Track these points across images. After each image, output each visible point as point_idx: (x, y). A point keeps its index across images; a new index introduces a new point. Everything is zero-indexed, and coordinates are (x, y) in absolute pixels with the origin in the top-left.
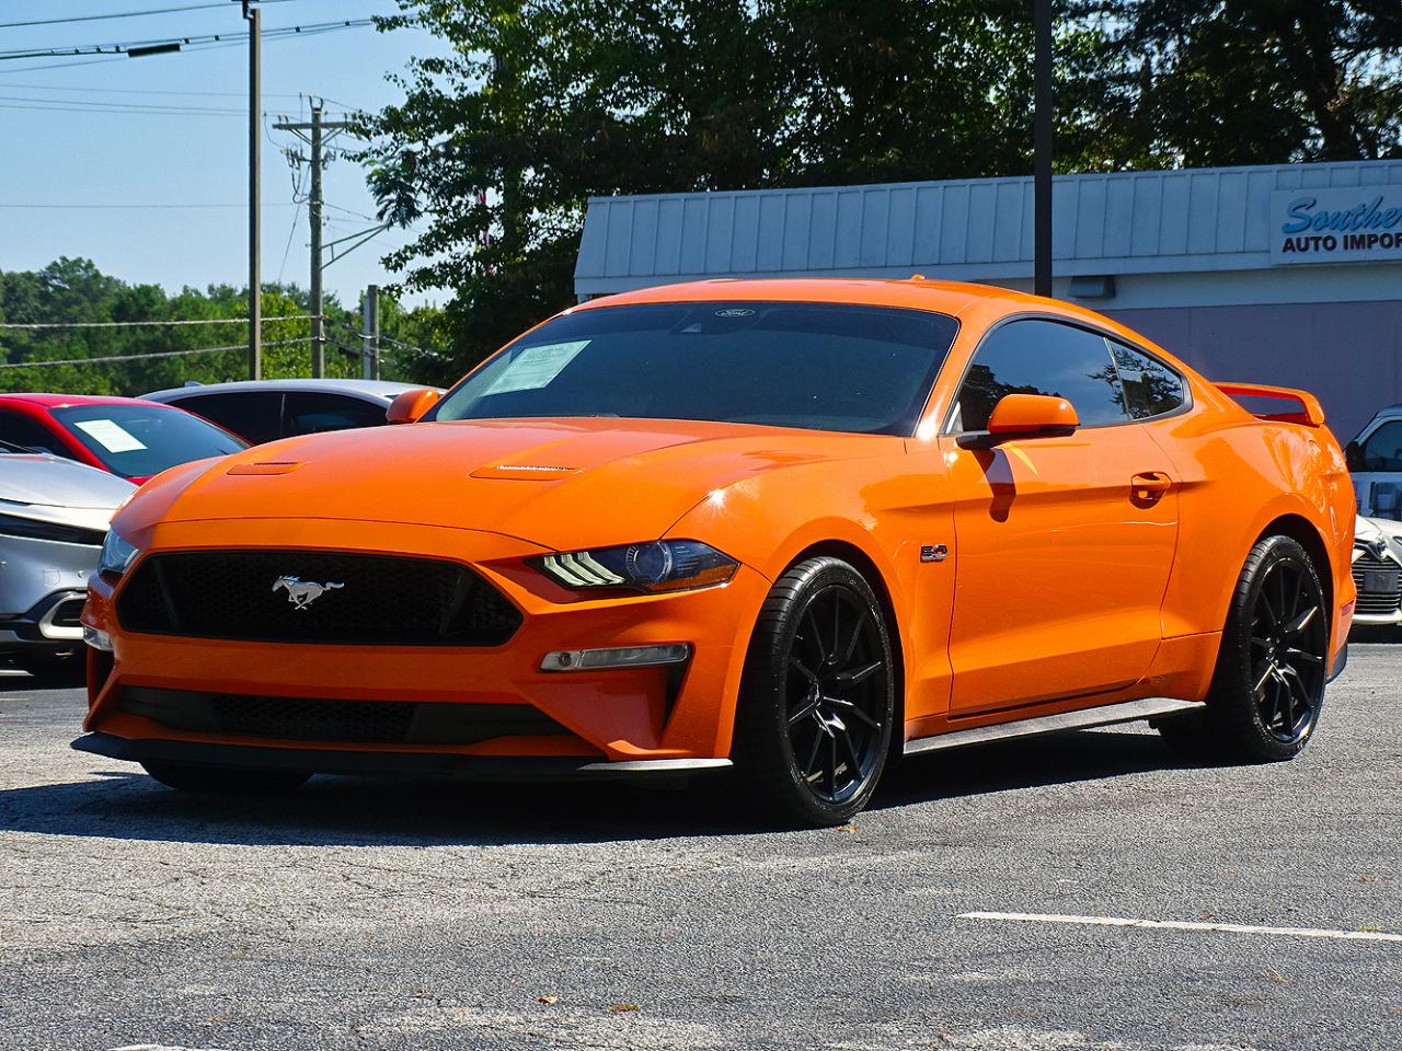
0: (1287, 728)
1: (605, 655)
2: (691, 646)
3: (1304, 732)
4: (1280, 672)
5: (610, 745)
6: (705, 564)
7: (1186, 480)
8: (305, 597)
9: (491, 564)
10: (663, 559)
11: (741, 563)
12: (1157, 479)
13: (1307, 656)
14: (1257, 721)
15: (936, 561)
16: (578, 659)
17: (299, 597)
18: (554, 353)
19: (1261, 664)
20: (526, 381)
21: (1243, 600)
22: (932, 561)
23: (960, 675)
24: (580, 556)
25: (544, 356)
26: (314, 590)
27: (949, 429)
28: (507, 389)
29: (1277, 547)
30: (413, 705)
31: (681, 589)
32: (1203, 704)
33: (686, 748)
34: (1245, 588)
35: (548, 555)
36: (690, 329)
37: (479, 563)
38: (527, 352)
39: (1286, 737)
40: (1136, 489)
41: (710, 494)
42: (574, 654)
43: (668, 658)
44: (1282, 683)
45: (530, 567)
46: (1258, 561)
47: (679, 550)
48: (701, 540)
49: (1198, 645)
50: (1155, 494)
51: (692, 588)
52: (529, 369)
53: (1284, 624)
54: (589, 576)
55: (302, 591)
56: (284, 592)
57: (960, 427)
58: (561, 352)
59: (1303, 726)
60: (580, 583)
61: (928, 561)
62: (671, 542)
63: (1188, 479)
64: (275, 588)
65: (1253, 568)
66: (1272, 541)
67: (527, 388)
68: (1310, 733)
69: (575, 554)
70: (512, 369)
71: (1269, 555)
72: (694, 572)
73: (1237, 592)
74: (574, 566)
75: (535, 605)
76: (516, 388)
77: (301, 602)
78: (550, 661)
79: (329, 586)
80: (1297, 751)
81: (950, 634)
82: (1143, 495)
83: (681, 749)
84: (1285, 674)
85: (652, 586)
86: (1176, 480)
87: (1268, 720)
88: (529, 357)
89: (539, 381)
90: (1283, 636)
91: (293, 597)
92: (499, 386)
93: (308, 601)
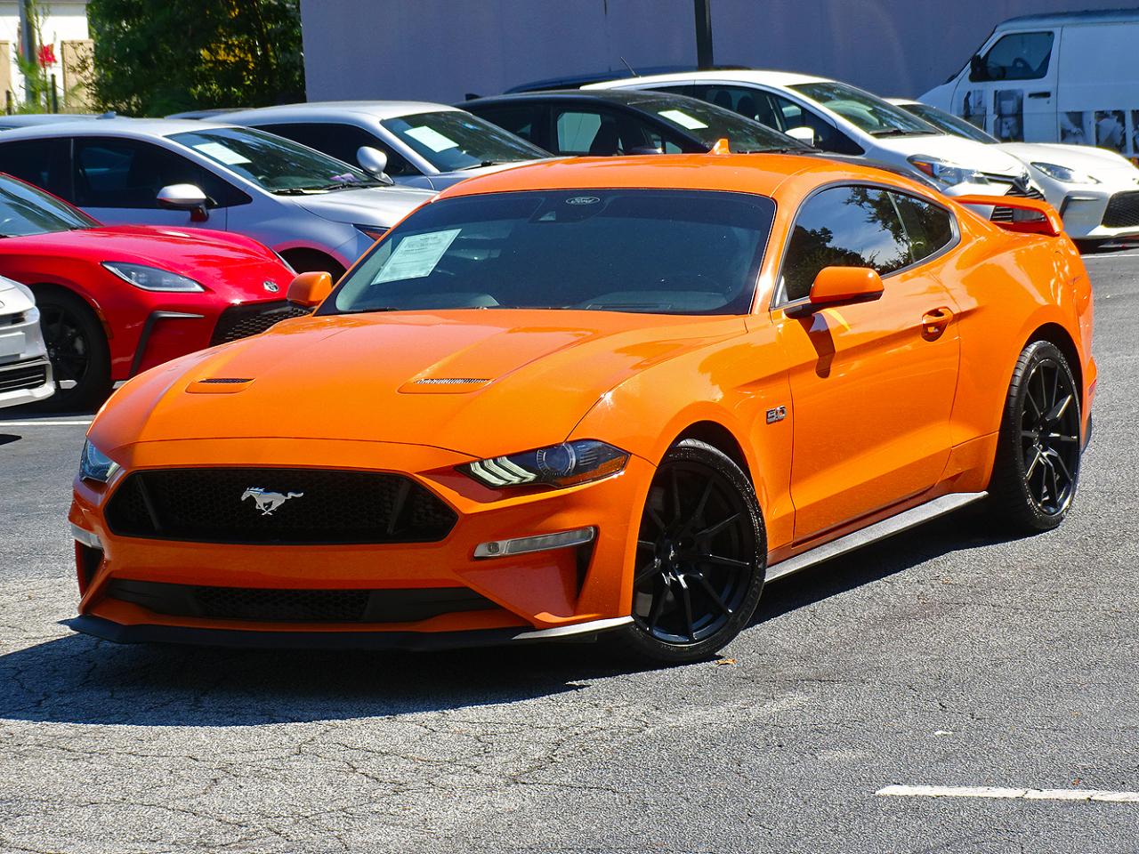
0: (1054, 503)
1: (526, 542)
2: (596, 528)
3: (1066, 504)
4: (1045, 454)
5: (535, 617)
6: (603, 458)
7: (963, 310)
8: (270, 504)
9: (427, 473)
10: (567, 456)
11: (631, 454)
12: (941, 314)
13: (1065, 438)
14: (1030, 501)
15: (779, 420)
16: (504, 547)
17: (265, 505)
18: (430, 241)
19: (1029, 452)
20: (411, 269)
21: (1013, 400)
22: (775, 421)
23: (799, 511)
24: (499, 460)
25: (422, 245)
26: (278, 500)
27: (777, 302)
28: (395, 278)
29: (1038, 352)
30: (368, 591)
31: (585, 481)
32: (985, 493)
33: (596, 612)
34: (1015, 391)
35: (474, 462)
36: (546, 218)
37: (417, 473)
38: (407, 240)
39: (1052, 510)
40: (926, 326)
41: (602, 396)
42: (500, 543)
43: (578, 540)
44: (1047, 464)
45: (460, 473)
46: (1023, 367)
47: (581, 448)
48: (599, 439)
49: (979, 446)
50: (941, 327)
51: (594, 480)
52: (411, 257)
53: (1046, 414)
54: (508, 476)
55: (268, 501)
56: (252, 500)
57: (786, 299)
58: (436, 241)
59: (1065, 498)
60: (501, 482)
61: (771, 423)
62: (573, 443)
63: (965, 308)
64: (243, 498)
65: (1020, 373)
66: (1033, 347)
67: (412, 276)
68: (1070, 503)
69: (495, 460)
70: (396, 257)
71: (1032, 360)
72: (594, 465)
73: (1009, 396)
74: (494, 468)
75: (468, 506)
76: (403, 276)
77: (267, 509)
78: (481, 551)
79: (290, 495)
80: (1062, 519)
81: (791, 477)
82: (931, 330)
83: (593, 613)
84: (1048, 456)
85: (561, 481)
86: (956, 311)
87: (1037, 498)
88: (409, 245)
89: (422, 269)
90: (1045, 424)
91: (260, 504)
92: (387, 275)
93: (273, 508)
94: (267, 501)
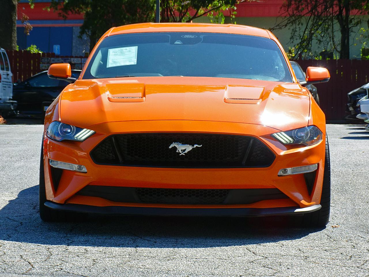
5: (301, 202)
9: (263, 137)
11: (323, 133)
16: (290, 171)
17: (181, 150)
26: (189, 148)
30: (229, 190)
37: (260, 136)
38: (111, 50)
48: (316, 125)
52: (119, 57)
54: (287, 140)
56: (175, 148)
58: (128, 51)
64: (170, 147)
67: (128, 64)
70: (111, 57)
74: (281, 136)
75: (281, 151)
77: (182, 152)
78: (280, 172)
79: (195, 146)
83: (314, 202)
85: (307, 143)
91: (179, 150)
92: (112, 64)
93: (186, 152)
94: (184, 149)
